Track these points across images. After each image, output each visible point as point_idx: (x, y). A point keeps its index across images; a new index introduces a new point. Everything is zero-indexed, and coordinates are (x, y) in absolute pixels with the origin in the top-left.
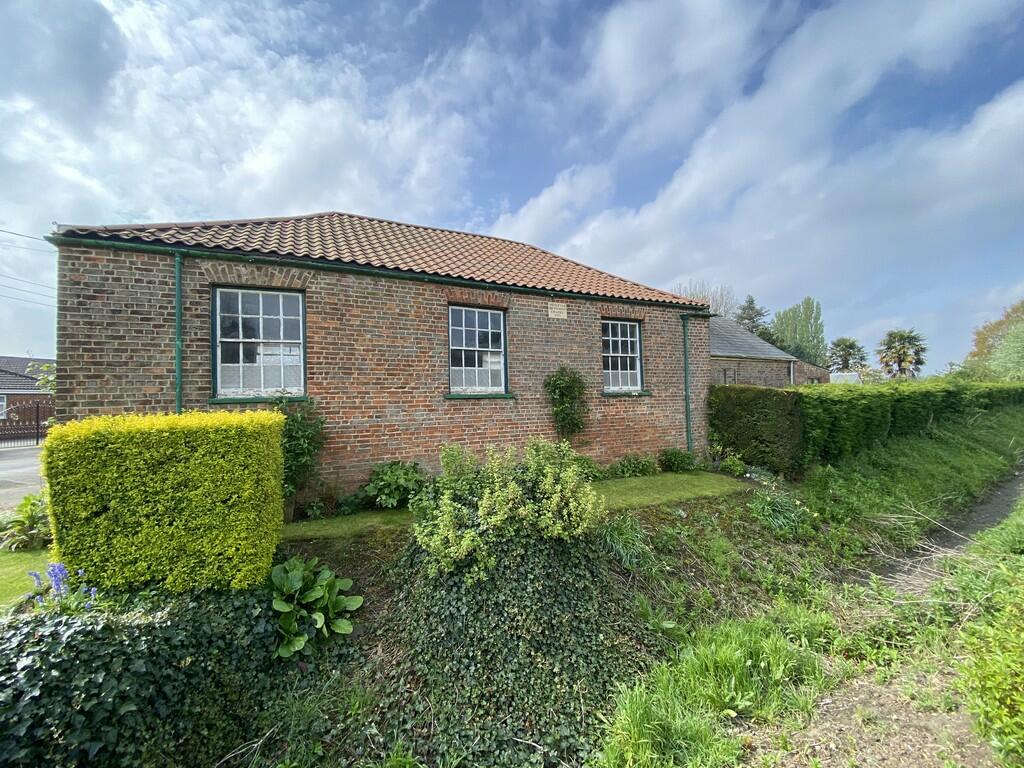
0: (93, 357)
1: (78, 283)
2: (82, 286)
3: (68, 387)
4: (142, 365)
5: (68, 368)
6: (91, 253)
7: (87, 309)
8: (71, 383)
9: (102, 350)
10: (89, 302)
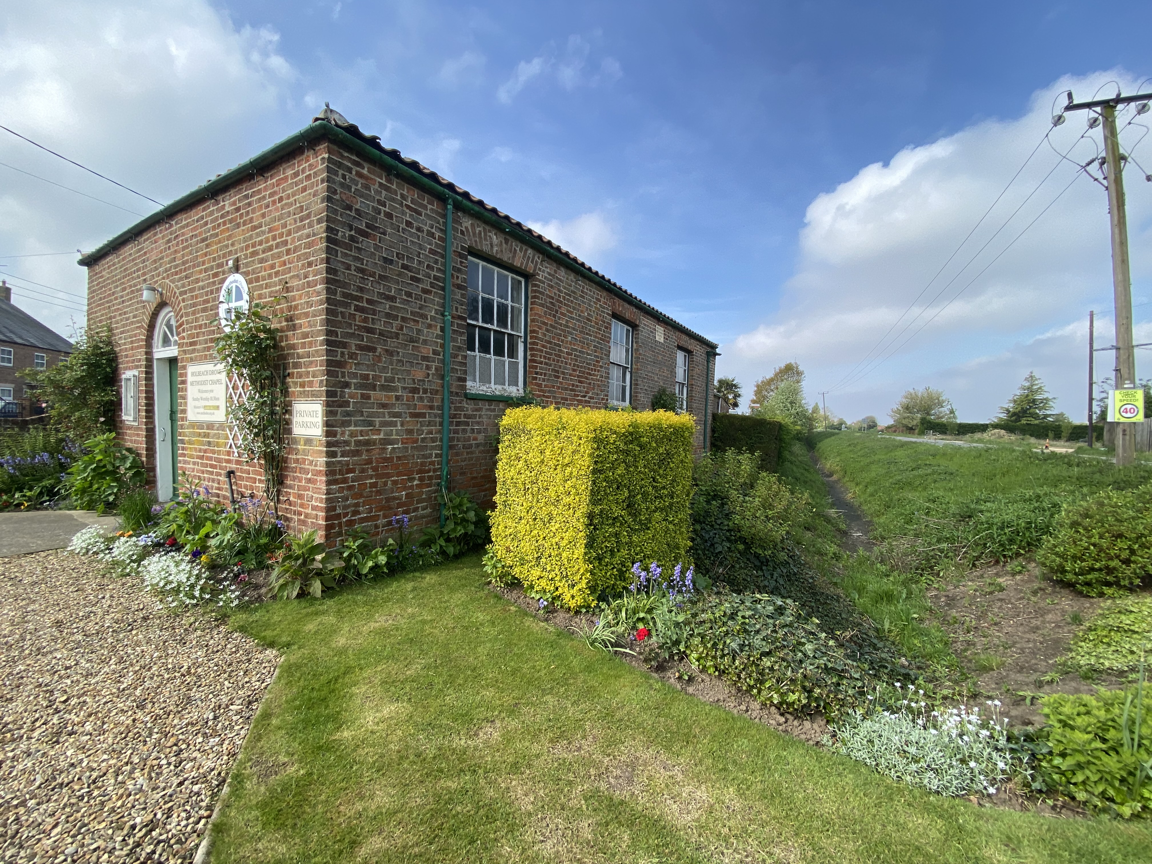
0: (366, 320)
1: (349, 208)
2: (353, 214)
3: (338, 358)
4: (412, 340)
5: (339, 331)
6: (363, 168)
7: (359, 249)
8: (342, 353)
9: (374, 312)
10: (361, 239)
